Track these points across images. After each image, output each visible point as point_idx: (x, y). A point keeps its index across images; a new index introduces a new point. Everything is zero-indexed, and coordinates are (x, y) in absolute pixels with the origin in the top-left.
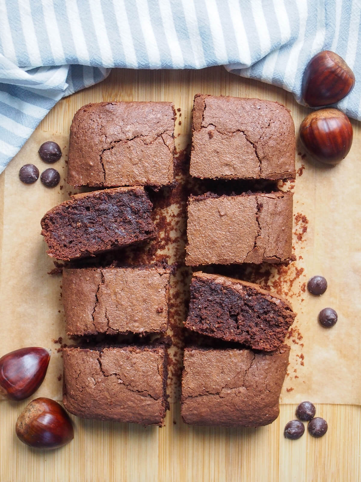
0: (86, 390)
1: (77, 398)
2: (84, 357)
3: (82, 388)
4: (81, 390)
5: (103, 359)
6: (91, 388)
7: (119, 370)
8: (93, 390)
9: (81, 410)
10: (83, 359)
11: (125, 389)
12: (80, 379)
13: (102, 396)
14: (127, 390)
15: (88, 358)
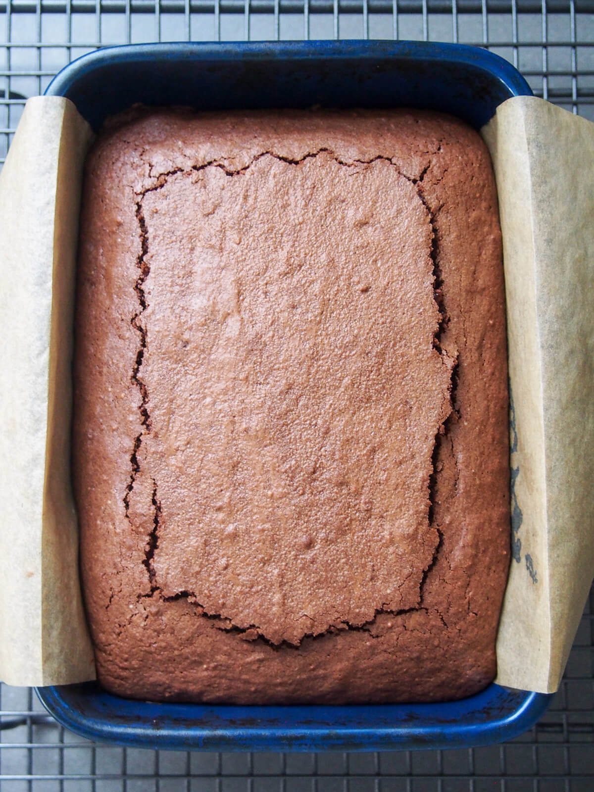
0: (127, 630)
1: (112, 650)
2: (116, 561)
3: (120, 626)
4: (117, 631)
5: (159, 562)
6: (138, 626)
7: (193, 585)
8: (141, 630)
9: (120, 676)
10: (115, 564)
11: (208, 629)
12: (113, 607)
13: (163, 644)
14: (214, 631)
15: (123, 562)
